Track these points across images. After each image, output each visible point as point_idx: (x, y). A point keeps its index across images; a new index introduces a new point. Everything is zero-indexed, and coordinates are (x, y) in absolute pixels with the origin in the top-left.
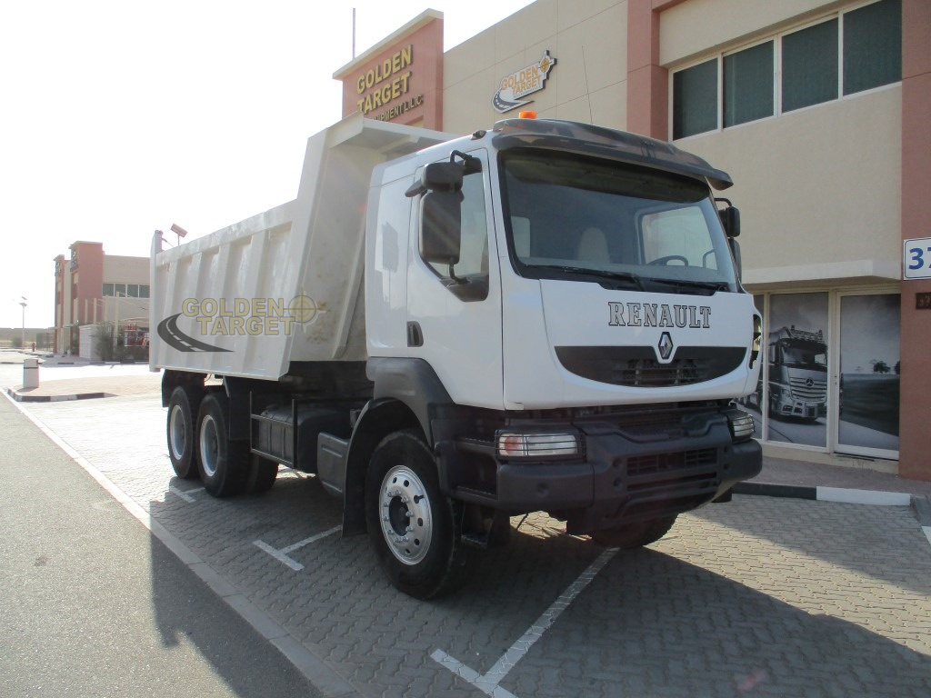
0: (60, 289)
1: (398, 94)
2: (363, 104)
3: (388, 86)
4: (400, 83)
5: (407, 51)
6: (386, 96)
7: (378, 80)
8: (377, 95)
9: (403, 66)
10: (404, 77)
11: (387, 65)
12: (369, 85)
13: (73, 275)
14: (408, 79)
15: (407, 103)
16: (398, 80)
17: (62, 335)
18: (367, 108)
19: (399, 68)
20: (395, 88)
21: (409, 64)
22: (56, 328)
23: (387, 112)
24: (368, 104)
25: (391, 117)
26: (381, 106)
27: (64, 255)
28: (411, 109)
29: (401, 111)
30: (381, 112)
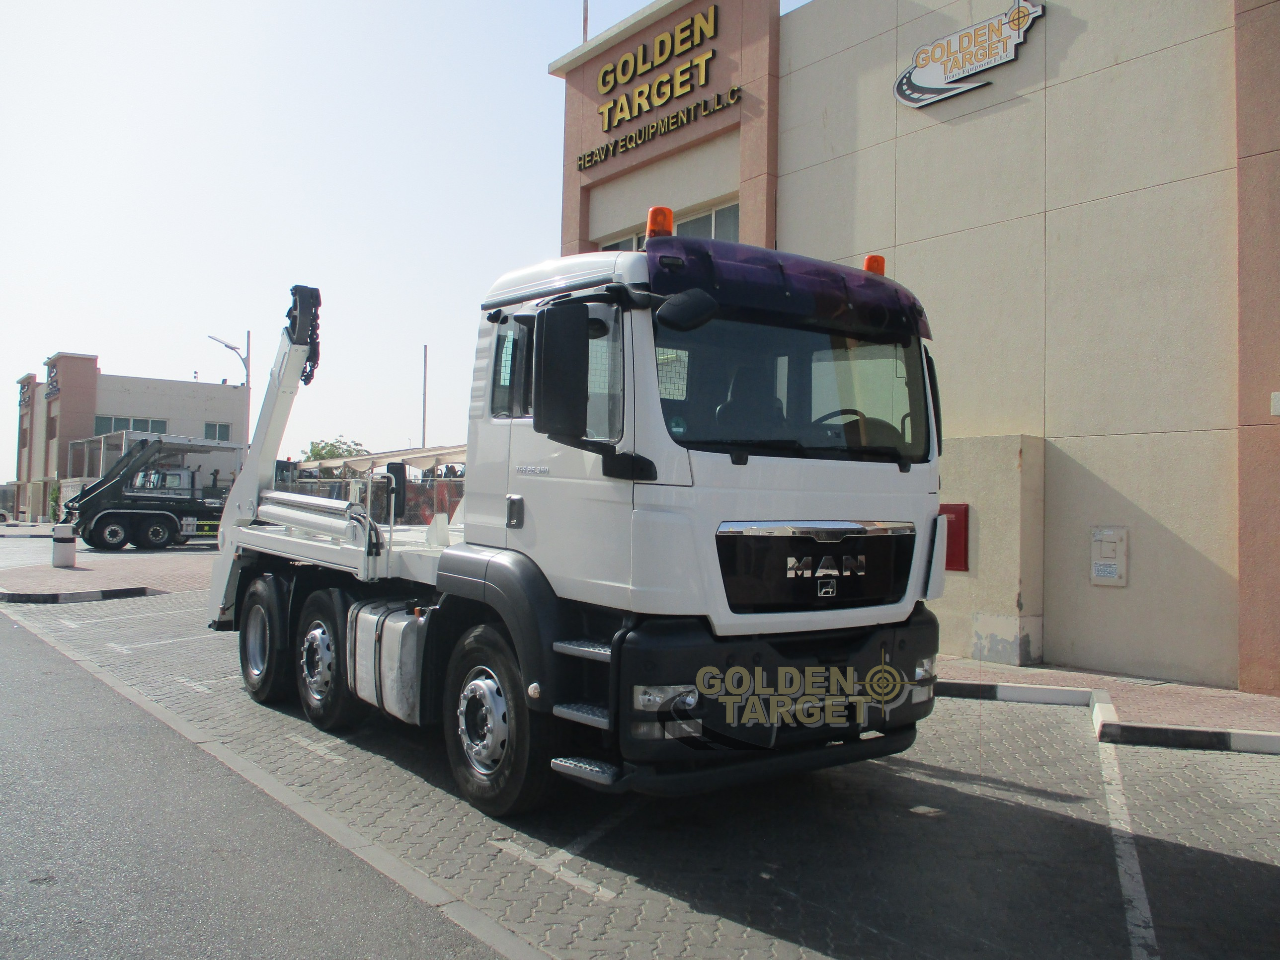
0: (26, 425)
1: (688, 88)
2: (611, 111)
3: (665, 78)
4: (692, 70)
5: (706, 18)
6: (660, 95)
7: (641, 69)
8: (641, 94)
9: (697, 40)
10: (701, 61)
11: (662, 43)
12: (622, 79)
13: (49, 404)
14: (708, 62)
15: (706, 103)
16: (688, 65)
17: (29, 493)
18: (618, 116)
19: (688, 45)
20: (679, 79)
21: (711, 38)
22: (19, 483)
23: (663, 121)
24: (622, 110)
25: (672, 128)
26: (647, 112)
27: (35, 375)
28: (715, 112)
29: (692, 115)
30: (652, 121)
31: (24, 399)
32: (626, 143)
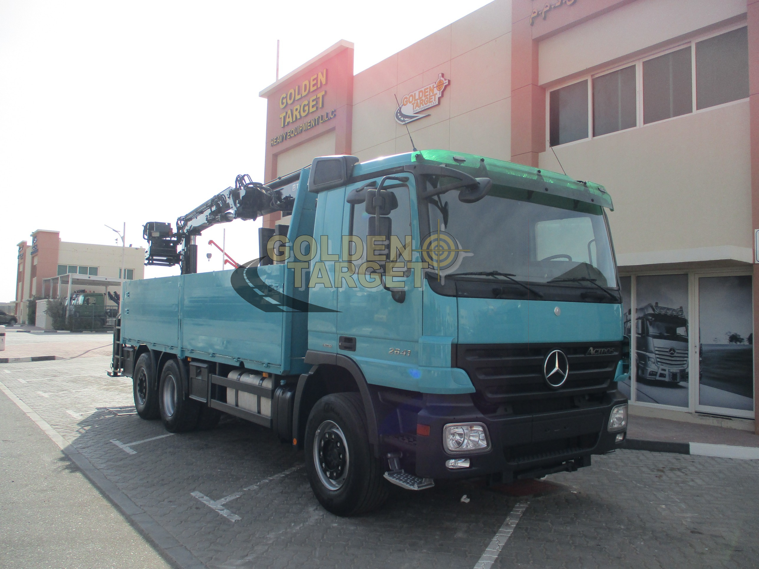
0: (21, 270)
1: (315, 109)
2: (285, 118)
3: (306, 102)
4: (317, 99)
5: (323, 74)
6: (304, 111)
7: (298, 97)
8: (297, 110)
9: (319, 86)
10: (320, 95)
11: (306, 85)
12: (290, 102)
13: (33, 258)
14: (323, 96)
15: (322, 116)
16: (315, 97)
17: (22, 308)
18: (287, 120)
19: (315, 88)
20: (312, 104)
21: (325, 85)
22: (17, 302)
23: (305, 124)
24: (289, 117)
25: (308, 128)
26: (299, 119)
27: (27, 241)
28: (326, 121)
29: (317, 123)
30: (300, 124)
31: (21, 255)
32: (290, 134)
